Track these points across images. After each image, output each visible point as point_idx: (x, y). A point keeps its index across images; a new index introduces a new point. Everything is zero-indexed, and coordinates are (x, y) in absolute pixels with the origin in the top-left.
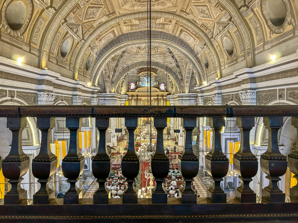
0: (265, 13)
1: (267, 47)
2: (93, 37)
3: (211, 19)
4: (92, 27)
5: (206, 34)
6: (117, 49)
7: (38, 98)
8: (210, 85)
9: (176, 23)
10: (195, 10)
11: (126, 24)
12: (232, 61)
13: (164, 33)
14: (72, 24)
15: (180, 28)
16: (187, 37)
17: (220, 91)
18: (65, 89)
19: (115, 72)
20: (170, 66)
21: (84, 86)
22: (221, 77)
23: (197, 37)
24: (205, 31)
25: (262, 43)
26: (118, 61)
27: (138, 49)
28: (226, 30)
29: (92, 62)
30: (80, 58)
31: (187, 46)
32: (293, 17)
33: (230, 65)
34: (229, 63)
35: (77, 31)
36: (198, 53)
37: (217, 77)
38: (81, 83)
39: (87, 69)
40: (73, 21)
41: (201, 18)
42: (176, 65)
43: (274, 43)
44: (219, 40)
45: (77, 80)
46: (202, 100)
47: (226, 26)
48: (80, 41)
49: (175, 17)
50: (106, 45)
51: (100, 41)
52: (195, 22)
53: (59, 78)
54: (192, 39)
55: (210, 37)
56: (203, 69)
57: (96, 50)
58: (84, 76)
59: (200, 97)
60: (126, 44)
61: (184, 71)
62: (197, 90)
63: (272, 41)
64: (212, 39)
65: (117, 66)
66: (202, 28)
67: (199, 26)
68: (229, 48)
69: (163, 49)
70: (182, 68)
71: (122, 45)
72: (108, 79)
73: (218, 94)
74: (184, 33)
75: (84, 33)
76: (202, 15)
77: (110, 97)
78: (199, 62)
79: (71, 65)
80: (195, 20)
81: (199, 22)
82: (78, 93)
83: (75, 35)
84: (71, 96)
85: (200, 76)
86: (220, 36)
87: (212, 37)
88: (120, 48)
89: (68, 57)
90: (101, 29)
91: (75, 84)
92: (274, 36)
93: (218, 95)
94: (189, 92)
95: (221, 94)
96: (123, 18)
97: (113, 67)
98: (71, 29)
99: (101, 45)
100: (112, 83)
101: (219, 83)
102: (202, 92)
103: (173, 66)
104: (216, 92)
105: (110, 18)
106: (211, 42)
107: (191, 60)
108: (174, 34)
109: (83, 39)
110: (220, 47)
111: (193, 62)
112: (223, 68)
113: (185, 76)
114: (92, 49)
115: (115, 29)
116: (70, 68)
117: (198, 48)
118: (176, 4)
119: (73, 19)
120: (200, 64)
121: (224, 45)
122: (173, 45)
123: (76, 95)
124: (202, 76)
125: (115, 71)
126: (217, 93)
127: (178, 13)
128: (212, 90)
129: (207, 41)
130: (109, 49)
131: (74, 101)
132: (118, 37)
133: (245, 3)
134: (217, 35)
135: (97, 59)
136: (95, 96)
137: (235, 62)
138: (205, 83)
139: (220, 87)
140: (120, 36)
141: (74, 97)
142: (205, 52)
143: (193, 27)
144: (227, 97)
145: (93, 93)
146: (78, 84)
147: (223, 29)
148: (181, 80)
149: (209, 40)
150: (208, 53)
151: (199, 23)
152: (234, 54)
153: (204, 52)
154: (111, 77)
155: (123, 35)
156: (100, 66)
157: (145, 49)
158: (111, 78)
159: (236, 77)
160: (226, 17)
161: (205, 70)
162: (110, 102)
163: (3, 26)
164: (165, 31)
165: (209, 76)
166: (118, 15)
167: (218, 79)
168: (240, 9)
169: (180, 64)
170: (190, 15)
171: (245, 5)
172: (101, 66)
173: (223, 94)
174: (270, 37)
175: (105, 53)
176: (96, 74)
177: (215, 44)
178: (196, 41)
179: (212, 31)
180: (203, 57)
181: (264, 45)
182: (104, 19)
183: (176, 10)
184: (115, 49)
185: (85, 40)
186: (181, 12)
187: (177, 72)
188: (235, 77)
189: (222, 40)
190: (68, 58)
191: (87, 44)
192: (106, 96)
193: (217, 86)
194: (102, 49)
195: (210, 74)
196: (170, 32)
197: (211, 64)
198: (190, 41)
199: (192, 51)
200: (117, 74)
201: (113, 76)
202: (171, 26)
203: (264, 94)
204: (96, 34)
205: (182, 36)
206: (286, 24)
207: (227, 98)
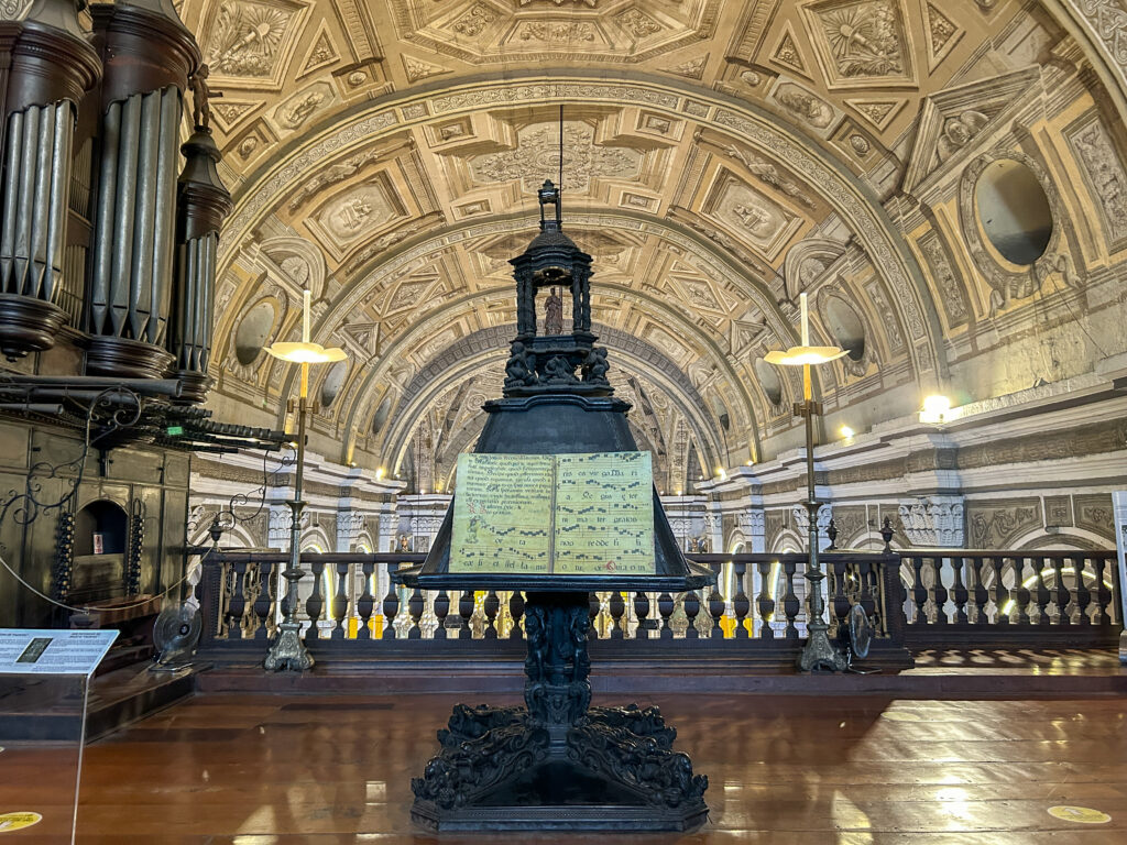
0: (828, 325)
1: (843, 401)
2: (404, 346)
3: (719, 311)
4: (403, 324)
5: (713, 344)
6: (464, 369)
7: (269, 520)
8: (732, 480)
9: (633, 309)
10: (677, 285)
11: (492, 309)
12: (782, 421)
13: (602, 326)
14: (356, 327)
15: (644, 320)
16: (664, 341)
17: (758, 500)
18: (322, 494)
19: (449, 428)
21: (369, 482)
22: (760, 461)
23: (693, 346)
24: (709, 334)
25: (833, 391)
26: (461, 393)
28: (760, 343)
29: (390, 409)
30: (362, 404)
31: (668, 365)
32: (876, 348)
33: (778, 429)
34: (775, 425)
35: (366, 339)
36: (699, 385)
37: (751, 458)
38: (364, 473)
39: (376, 431)
40: (361, 319)
41: (696, 306)
42: (644, 406)
43: (854, 396)
44: (746, 362)
45: (351, 467)
46: (719, 524)
47: (756, 335)
48: (370, 360)
49: (628, 297)
50: (431, 359)
51: (417, 352)
52: (683, 311)
53: (320, 468)
54: (680, 349)
55: (725, 351)
56: (716, 431)
57: (404, 376)
58: (366, 450)
59: (711, 514)
60: (490, 355)
61: (667, 426)
62: (703, 492)
63: (849, 388)
64: (729, 357)
65: (455, 408)
66: (702, 329)
67: (694, 322)
68: (772, 386)
70: (661, 417)
71: (478, 360)
72: (425, 451)
73: (753, 507)
74: (656, 331)
75: (381, 339)
76: (697, 299)
77: (427, 507)
78: (704, 408)
79: (340, 425)
80: (681, 306)
81: (692, 316)
82: (354, 502)
83: (361, 348)
84: (333, 512)
85: (708, 449)
86: (748, 353)
87: (729, 353)
88: (471, 366)
89: (335, 406)
90: (426, 326)
91: (348, 478)
92: (852, 380)
93: (754, 511)
94: (688, 494)
95: (761, 507)
96: (488, 299)
97: (442, 413)
98: (353, 336)
99: (419, 360)
100: (439, 461)
101: (754, 476)
102: (718, 498)
104: (747, 501)
105: (452, 300)
106: (727, 364)
107: (681, 402)
108: (629, 331)
109: (377, 354)
110: (749, 378)
111: (686, 408)
112: (762, 435)
113: (670, 441)
114: (395, 376)
115: (462, 321)
116: (337, 433)
117: (697, 373)
118: (629, 269)
119: (361, 316)
120: (706, 416)
121: (760, 377)
122: (627, 359)
123: (349, 509)
124: (714, 450)
125: (448, 425)
126: (751, 503)
127: (635, 287)
128: (736, 494)
129: (717, 360)
130: (442, 370)
131: (340, 526)
132: (467, 338)
133: (787, 295)
134: (741, 348)
135: (405, 400)
136: (393, 507)
137: (787, 425)
138: (722, 473)
139: (759, 489)
140: (473, 335)
141: (342, 513)
142: (718, 386)
143: (677, 322)
144: (776, 517)
145: (386, 498)
146: (357, 478)
147: (752, 339)
148: (661, 453)
149: (723, 357)
150: (726, 390)
151: (694, 316)
152: (783, 403)
153: (714, 385)
154: (435, 442)
155: (482, 330)
156: (410, 418)
158: (435, 446)
159: (785, 467)
160: (754, 313)
161: (721, 432)
162: (429, 525)
163: (229, 361)
164: (604, 323)
165: (733, 451)
166: (474, 291)
167: (754, 464)
168: (779, 304)
169: (654, 405)
170: (668, 295)
171: (788, 301)
172: (413, 417)
173: (766, 509)
174: (846, 381)
175: (427, 381)
176: (398, 442)
177: (740, 373)
178: (690, 353)
179: (727, 337)
180: (714, 399)
181: (837, 394)
182: (435, 305)
183: (631, 283)
184: (458, 370)
185: (380, 357)
186: (645, 287)
187: (647, 428)
188: (781, 466)
189: (752, 363)
190: (336, 409)
191: (386, 366)
192: (421, 503)
193: (750, 484)
194: (419, 370)
195: (734, 447)
196: (620, 326)
197: (735, 419)
198: (676, 352)
199: (682, 379)
200: (454, 433)
201: (441, 439)
202: (618, 314)
203: (845, 515)
204: (410, 340)
205: (653, 338)
206: (868, 360)
207: (775, 521)
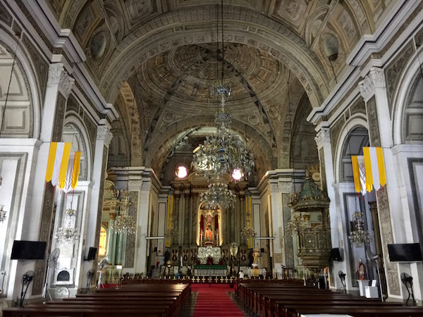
19: (152, 131)
20: (252, 123)
27: (196, 90)
31: (290, 34)
36: (313, 40)
39: (94, 56)
42: (263, 118)
50: (136, 25)
59: (322, 128)
61: (278, 128)
65: (156, 119)
69: (240, 90)
70: (274, 123)
72: (137, 141)
78: (316, 59)
91: (60, 36)
93: (376, 68)
94: (290, 169)
97: (148, 120)
99: (127, 16)
100: (146, 149)
101: (375, 42)
102: (326, 119)
103: (258, 121)
113: (279, 137)
117: (313, 26)
120: (317, 64)
123: (59, 62)
124: (323, 88)
130: (143, 34)
132: (160, 16)
135: (118, 51)
136: (108, 123)
139: (378, 55)
140: (163, 15)
142: (331, 20)
144: (402, 56)
145: (102, 116)
148: (274, 146)
150: (339, 18)
154: (144, 138)
157: (207, 90)
162: (139, 185)
169: (270, 116)
173: (386, 65)
175: (133, 41)
178: (310, 4)
180: (325, 43)
197: (345, 41)
198: (298, 13)
199: (300, 42)
200: (155, 134)
201: (148, 137)
205: (281, 10)
207: (400, 61)
